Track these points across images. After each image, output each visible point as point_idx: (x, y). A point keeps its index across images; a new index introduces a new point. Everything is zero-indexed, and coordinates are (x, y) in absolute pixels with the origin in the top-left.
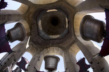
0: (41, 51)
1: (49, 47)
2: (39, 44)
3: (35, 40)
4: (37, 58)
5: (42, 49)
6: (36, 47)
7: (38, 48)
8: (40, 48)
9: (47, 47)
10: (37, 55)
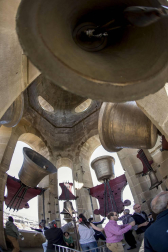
0: (78, 154)
1: (86, 140)
2: (68, 144)
3: (57, 143)
4: (79, 172)
5: (77, 151)
6: (67, 153)
7: (71, 153)
8: (73, 150)
9: (83, 143)
10: (77, 167)
